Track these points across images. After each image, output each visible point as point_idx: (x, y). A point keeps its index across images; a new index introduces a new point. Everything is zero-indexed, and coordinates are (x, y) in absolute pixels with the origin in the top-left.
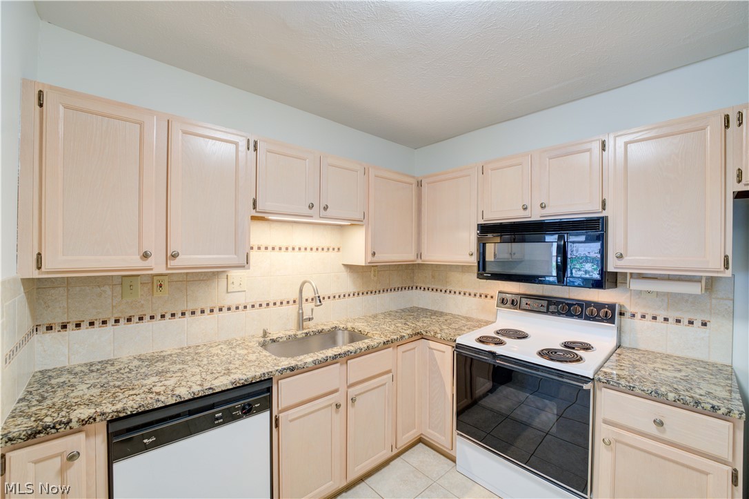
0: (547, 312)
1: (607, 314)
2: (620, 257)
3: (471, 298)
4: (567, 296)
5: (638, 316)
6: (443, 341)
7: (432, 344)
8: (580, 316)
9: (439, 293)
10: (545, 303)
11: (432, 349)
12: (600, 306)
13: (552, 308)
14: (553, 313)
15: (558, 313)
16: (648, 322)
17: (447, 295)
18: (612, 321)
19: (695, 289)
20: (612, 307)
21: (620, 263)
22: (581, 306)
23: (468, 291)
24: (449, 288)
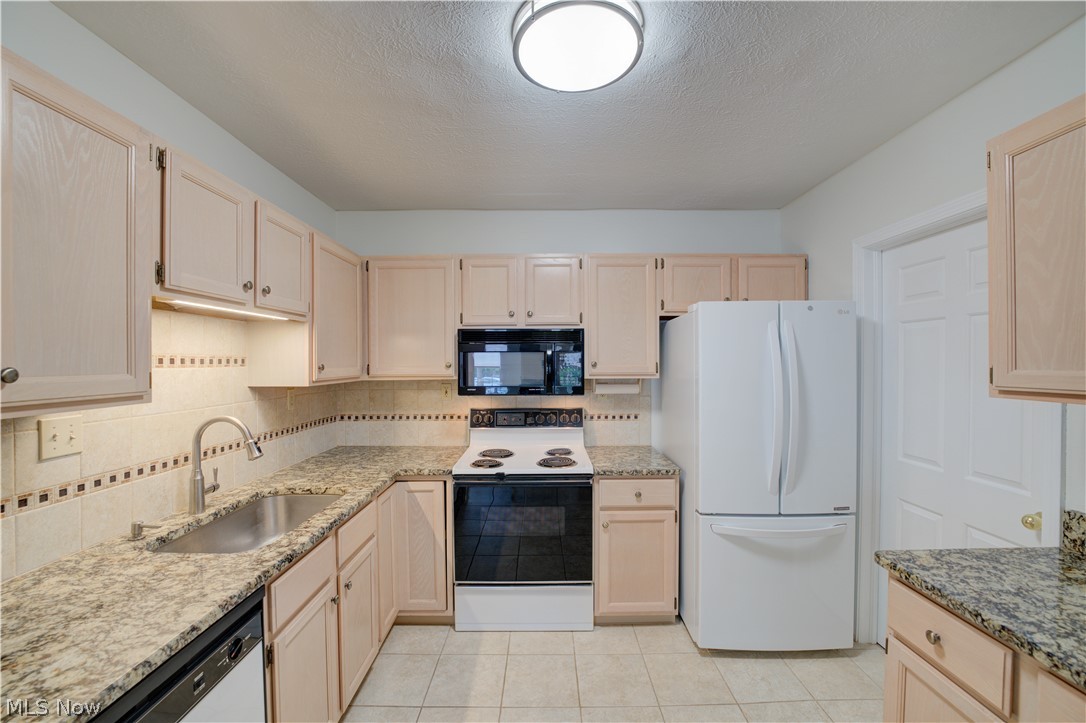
0: (525, 425)
1: (575, 418)
2: (594, 365)
3: (433, 422)
4: (539, 407)
5: (596, 417)
6: (432, 476)
7: (412, 486)
8: (555, 425)
9: (382, 422)
10: (522, 416)
11: (412, 492)
12: (570, 412)
13: (529, 420)
14: (531, 425)
15: (536, 424)
16: (602, 422)
17: (396, 422)
18: (580, 424)
19: (634, 390)
20: (579, 411)
21: (594, 371)
22: (555, 414)
23: (427, 413)
24: (398, 413)
